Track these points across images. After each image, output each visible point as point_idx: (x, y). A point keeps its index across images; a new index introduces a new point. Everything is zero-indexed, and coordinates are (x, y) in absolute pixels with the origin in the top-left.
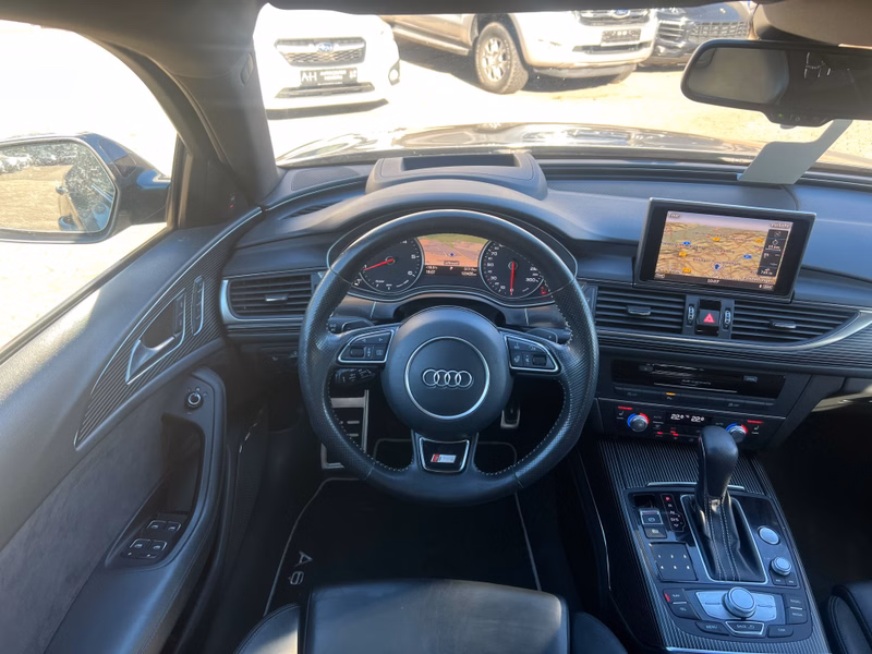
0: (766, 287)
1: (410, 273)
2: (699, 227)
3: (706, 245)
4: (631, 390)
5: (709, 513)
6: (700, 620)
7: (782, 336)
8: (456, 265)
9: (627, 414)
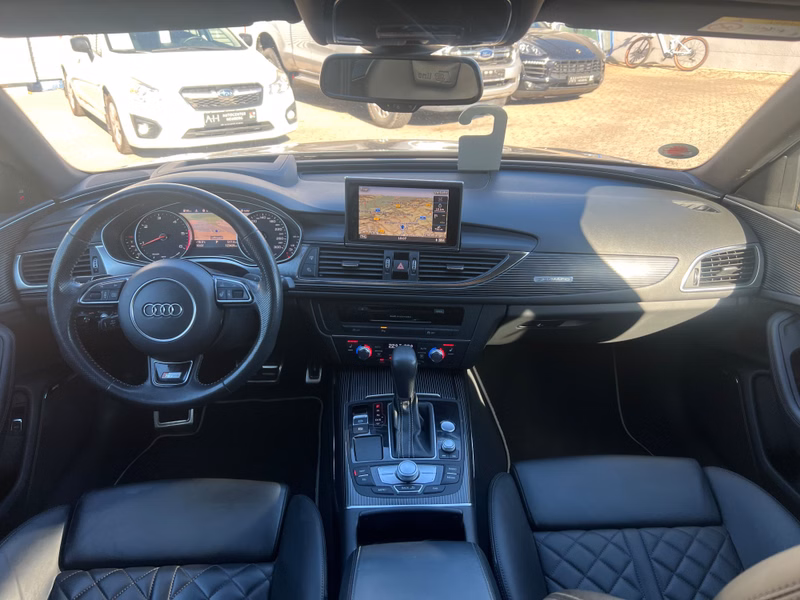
0: (440, 240)
1: (181, 246)
2: (384, 197)
3: (391, 211)
4: (356, 327)
5: (401, 412)
6: (374, 486)
7: (456, 276)
8: (220, 239)
9: (356, 346)
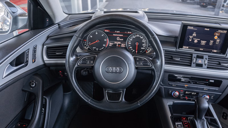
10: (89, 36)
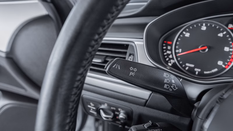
10: (182, 33)
